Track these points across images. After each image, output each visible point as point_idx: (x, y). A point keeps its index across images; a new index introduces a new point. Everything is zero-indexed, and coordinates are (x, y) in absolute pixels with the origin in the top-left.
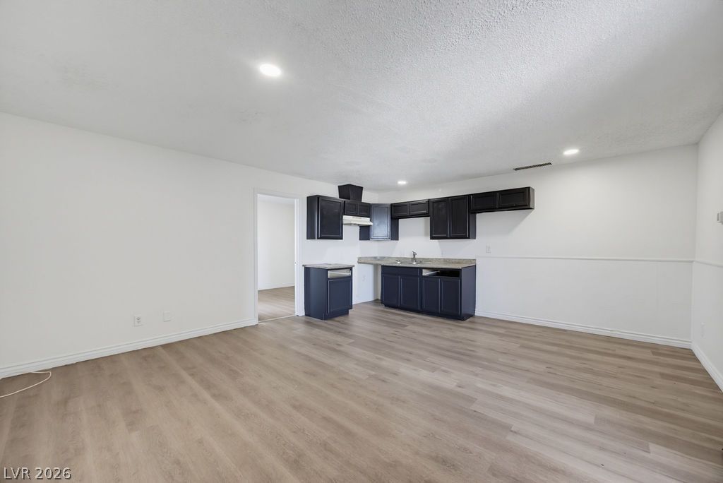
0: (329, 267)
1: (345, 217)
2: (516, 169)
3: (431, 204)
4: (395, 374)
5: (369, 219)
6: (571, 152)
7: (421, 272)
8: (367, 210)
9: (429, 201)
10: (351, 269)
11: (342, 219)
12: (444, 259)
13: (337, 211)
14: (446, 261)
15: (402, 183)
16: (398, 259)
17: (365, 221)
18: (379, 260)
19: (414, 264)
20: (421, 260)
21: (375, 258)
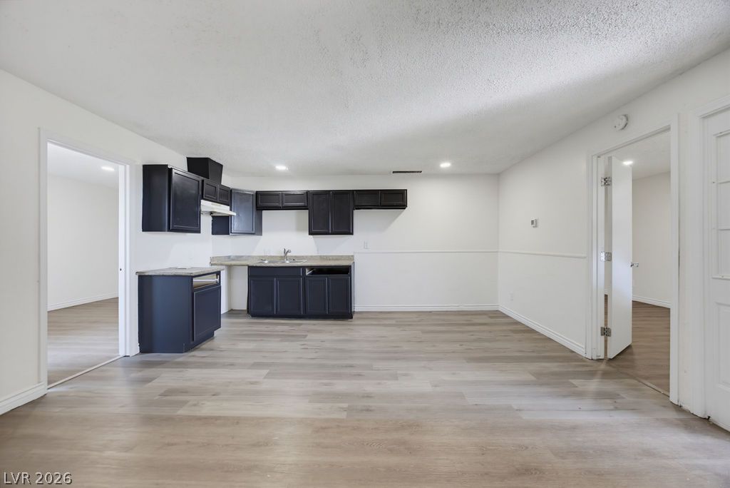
0: (194, 272)
1: (203, 202)
2: (394, 172)
3: (310, 197)
4: (368, 397)
5: (228, 207)
6: (445, 165)
7: (304, 272)
8: (227, 196)
9: (308, 192)
10: (218, 273)
11: (199, 205)
12: (320, 256)
13: (194, 192)
14: (322, 258)
15: (281, 168)
16: (263, 258)
17: (223, 210)
18: (233, 260)
19: (287, 263)
20: (294, 259)
21: (229, 257)
